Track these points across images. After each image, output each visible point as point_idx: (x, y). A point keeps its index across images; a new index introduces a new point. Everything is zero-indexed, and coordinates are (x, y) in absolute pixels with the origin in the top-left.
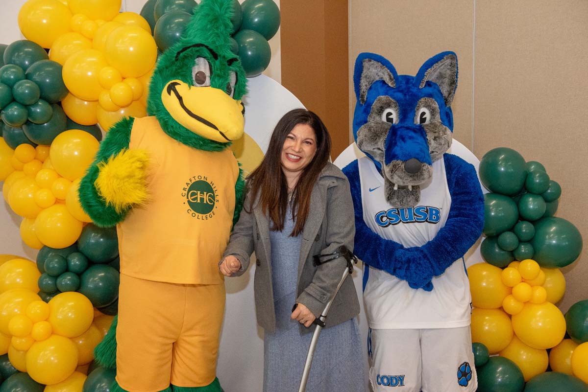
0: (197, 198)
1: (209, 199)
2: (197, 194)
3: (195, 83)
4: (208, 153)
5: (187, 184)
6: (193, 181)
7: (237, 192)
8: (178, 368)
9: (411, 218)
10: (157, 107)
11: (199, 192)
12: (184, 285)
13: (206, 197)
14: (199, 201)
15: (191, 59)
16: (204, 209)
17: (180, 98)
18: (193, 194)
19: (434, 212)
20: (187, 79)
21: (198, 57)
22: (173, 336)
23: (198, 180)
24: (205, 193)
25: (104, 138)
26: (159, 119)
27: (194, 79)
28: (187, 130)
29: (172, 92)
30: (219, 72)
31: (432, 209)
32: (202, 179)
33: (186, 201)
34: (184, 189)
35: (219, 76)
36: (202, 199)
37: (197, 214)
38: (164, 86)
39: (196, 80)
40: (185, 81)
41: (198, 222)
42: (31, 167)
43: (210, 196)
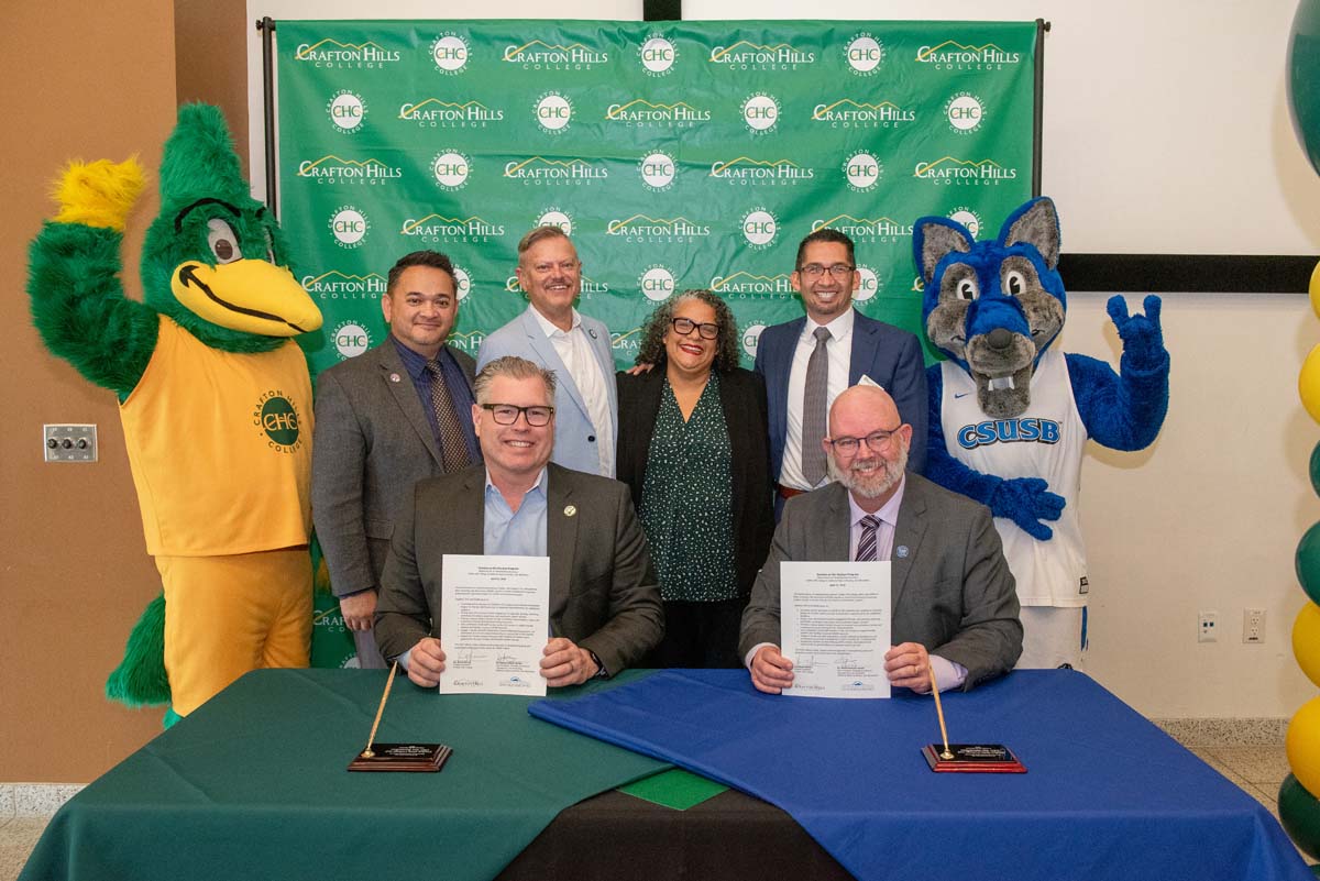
0: (275, 425)
1: (292, 423)
2: (274, 418)
5: (259, 406)
6: (269, 399)
9: (1014, 435)
11: (277, 415)
13: (287, 419)
14: (280, 428)
15: (202, 225)
16: (287, 437)
17: (205, 288)
18: (270, 420)
21: (211, 219)
24: (284, 415)
29: (190, 283)
30: (249, 235)
32: (276, 396)
34: (256, 414)
35: (252, 241)
36: (283, 424)
37: (282, 446)
41: (279, 453)
43: (291, 417)
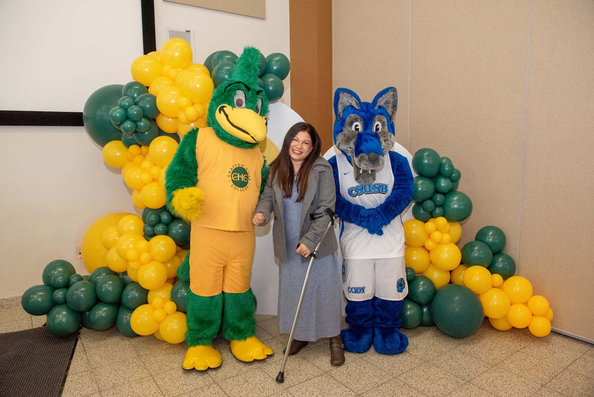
0: (237, 178)
1: (245, 179)
3: (236, 106)
4: (244, 150)
5: (232, 169)
6: (235, 167)
7: (263, 174)
8: (226, 282)
9: (370, 191)
10: (213, 122)
11: (238, 174)
12: (229, 231)
13: (243, 177)
14: (238, 180)
15: (234, 90)
16: (241, 184)
17: (227, 116)
18: (235, 175)
19: (384, 187)
20: (231, 103)
21: (238, 90)
22: (223, 263)
23: (237, 166)
24: (242, 175)
25: (181, 141)
26: (214, 129)
27: (235, 103)
28: (231, 135)
29: (222, 112)
30: (251, 99)
31: (383, 185)
32: (240, 166)
33: (231, 180)
34: (230, 172)
35: (251, 102)
36: (240, 179)
37: (237, 188)
38: (217, 108)
39: (237, 104)
40: (230, 104)
41: (238, 192)
42: (138, 159)
43: (245, 176)
